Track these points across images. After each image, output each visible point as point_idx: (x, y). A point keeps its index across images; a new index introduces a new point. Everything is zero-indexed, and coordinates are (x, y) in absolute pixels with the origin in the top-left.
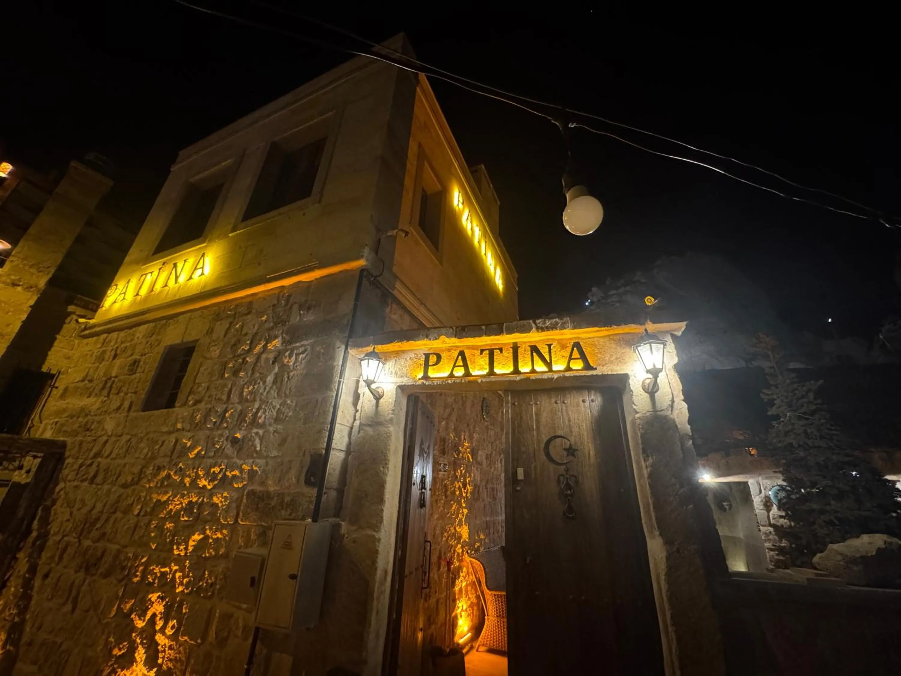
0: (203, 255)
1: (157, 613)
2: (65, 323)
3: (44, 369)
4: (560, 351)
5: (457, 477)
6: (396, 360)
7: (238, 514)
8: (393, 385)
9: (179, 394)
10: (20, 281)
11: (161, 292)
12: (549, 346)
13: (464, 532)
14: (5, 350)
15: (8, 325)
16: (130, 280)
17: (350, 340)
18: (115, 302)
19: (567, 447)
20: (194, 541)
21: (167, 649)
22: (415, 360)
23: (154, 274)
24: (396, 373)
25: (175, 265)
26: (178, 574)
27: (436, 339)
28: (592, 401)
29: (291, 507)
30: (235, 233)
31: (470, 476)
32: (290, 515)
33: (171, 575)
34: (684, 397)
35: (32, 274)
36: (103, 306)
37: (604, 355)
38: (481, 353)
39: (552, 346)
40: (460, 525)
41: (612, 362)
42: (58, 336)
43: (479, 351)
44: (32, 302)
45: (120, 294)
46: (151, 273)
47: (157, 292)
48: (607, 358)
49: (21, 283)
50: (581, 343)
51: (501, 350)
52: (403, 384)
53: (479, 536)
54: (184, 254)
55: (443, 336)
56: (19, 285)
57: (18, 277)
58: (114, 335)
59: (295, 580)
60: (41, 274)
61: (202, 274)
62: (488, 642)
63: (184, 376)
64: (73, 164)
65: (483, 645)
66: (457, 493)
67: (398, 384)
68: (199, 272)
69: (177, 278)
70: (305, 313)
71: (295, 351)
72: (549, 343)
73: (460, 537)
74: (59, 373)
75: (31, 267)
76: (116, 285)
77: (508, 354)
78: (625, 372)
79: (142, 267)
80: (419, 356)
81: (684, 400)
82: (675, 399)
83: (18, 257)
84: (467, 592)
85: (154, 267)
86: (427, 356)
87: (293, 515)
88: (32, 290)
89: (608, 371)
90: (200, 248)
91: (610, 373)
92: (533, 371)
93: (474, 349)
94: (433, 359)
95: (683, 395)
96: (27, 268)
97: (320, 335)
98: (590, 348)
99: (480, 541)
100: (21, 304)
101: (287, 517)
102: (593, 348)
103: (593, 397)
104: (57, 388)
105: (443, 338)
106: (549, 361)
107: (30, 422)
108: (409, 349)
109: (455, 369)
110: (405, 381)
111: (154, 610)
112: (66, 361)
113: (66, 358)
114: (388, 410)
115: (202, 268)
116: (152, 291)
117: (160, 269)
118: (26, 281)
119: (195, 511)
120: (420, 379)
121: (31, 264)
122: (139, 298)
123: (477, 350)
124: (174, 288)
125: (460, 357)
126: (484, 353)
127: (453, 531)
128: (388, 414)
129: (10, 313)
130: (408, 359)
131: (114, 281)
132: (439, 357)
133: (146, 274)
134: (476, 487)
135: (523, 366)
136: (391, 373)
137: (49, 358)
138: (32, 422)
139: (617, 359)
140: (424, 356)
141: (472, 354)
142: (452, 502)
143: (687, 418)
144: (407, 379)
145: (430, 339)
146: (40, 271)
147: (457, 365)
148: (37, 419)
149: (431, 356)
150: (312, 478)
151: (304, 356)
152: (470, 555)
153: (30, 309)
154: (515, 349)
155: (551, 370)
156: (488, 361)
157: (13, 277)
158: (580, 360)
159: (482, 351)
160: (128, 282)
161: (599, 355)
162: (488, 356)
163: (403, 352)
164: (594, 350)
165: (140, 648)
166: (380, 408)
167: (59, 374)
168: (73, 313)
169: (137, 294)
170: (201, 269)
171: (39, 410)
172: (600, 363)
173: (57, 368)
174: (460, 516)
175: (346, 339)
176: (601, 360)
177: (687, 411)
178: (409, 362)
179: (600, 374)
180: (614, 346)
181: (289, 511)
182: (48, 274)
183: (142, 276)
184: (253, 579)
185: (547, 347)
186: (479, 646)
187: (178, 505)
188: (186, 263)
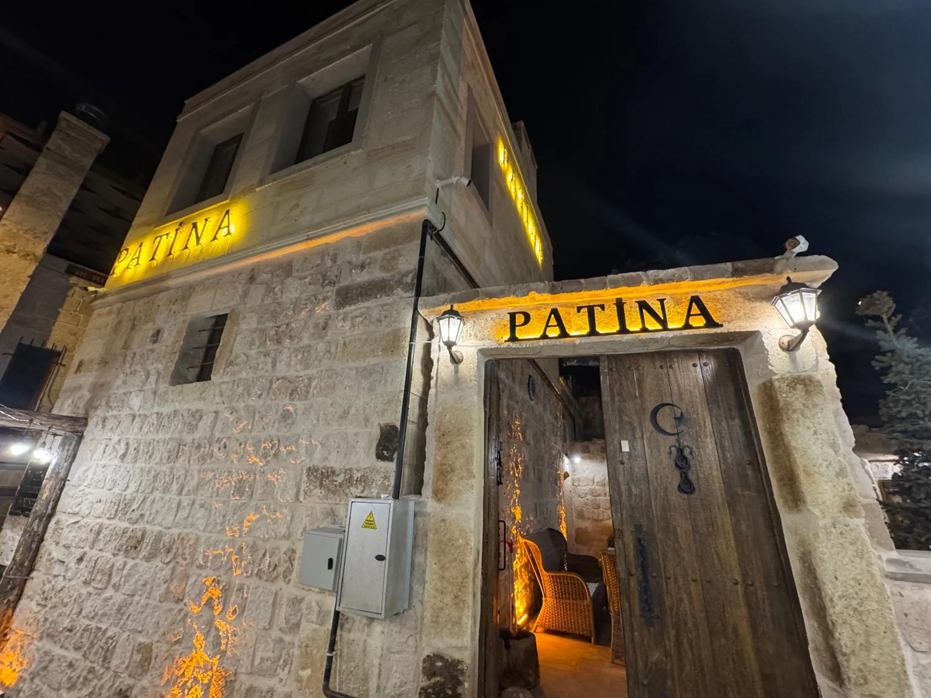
0: (228, 212)
1: (214, 597)
2: (68, 296)
3: (49, 346)
4: (674, 307)
5: (510, 455)
6: (474, 321)
7: (298, 493)
8: (473, 348)
9: (214, 365)
10: (15, 248)
11: (180, 256)
12: (662, 301)
13: (518, 513)
14: (5, 324)
15: (6, 297)
16: (142, 243)
17: (420, 298)
18: (128, 268)
19: (679, 415)
20: (249, 522)
21: (229, 635)
22: (497, 320)
23: (170, 235)
24: (476, 335)
25: (195, 226)
26: (234, 557)
27: (525, 295)
28: (705, 365)
29: (363, 484)
30: (263, 187)
31: (521, 456)
32: (362, 492)
33: (226, 558)
34: (830, 356)
35: (28, 240)
36: (113, 273)
37: (728, 310)
38: (579, 311)
39: (665, 302)
40: (514, 505)
41: (739, 318)
42: (61, 310)
43: (576, 309)
44: (30, 272)
45: (133, 259)
46: (167, 234)
47: (175, 256)
48: (733, 314)
49: (16, 250)
50: (701, 298)
51: (602, 307)
52: (485, 347)
53: (529, 518)
54: (204, 213)
55: (532, 292)
56: (14, 253)
57: (13, 244)
58: (131, 304)
59: (384, 562)
60: (38, 240)
61: (229, 233)
62: (547, 624)
63: (218, 346)
64: (64, 114)
65: (541, 626)
66: (511, 473)
67: (480, 348)
68: (224, 231)
69: (198, 239)
70: (359, 271)
71: (350, 315)
72: (661, 298)
73: (515, 518)
74: (65, 349)
75: (26, 232)
76: (127, 250)
77: (612, 311)
78: (756, 330)
79: (155, 229)
80: (502, 316)
81: (830, 360)
82: (819, 358)
83: (11, 221)
84: (521, 573)
85: (170, 229)
86: (513, 316)
87: (366, 493)
88: (29, 258)
89: (735, 328)
90: (221, 206)
91: (737, 330)
92: (644, 330)
93: (569, 307)
94: (520, 319)
95: (829, 353)
96: (21, 233)
97: (378, 296)
98: (712, 302)
99: (530, 522)
100: (18, 273)
101: (359, 495)
102: (715, 303)
103: (705, 361)
104: (64, 365)
105: (533, 294)
106: (662, 318)
107: (39, 402)
108: (490, 308)
109: (548, 328)
110: (487, 344)
111: (210, 595)
112: (72, 337)
113: (71, 334)
114: (470, 376)
115: (228, 227)
116: (170, 254)
117: (177, 230)
118: (22, 248)
119: (247, 489)
120: (506, 341)
121: (26, 228)
122: (154, 262)
123: (573, 307)
124: (196, 250)
125: (553, 316)
126: (582, 311)
127: (509, 512)
128: (471, 380)
129: (7, 283)
130: (489, 319)
131: (123, 246)
132: (527, 318)
133: (161, 236)
134: (526, 468)
135: (630, 325)
136: (471, 335)
137: (53, 333)
138: (41, 403)
139: (745, 314)
140: (508, 316)
141: (566, 313)
142: (507, 482)
143: (835, 380)
144: (490, 341)
145: (517, 296)
146: (36, 238)
147: (550, 324)
148: (45, 399)
149: (517, 315)
150: (385, 453)
151: (361, 319)
152: (523, 537)
153: (29, 279)
154: (620, 304)
155: (665, 328)
156: (587, 320)
157: (7, 243)
158: (702, 317)
159: (579, 309)
160: (141, 246)
161: (723, 311)
162: (587, 314)
163: (482, 312)
164: (716, 305)
165: (198, 633)
166: (460, 374)
167: (66, 351)
168: (76, 285)
169: (153, 259)
170: (227, 229)
171: (47, 390)
172: (725, 319)
173: (63, 344)
174: (514, 496)
175: (413, 300)
176: (726, 316)
177: (835, 372)
178: (490, 323)
179: (726, 331)
180: (741, 300)
181: (360, 488)
182: (45, 241)
183: (156, 238)
184: (331, 561)
185: (659, 303)
186: (537, 627)
187: (226, 483)
188: (208, 222)
